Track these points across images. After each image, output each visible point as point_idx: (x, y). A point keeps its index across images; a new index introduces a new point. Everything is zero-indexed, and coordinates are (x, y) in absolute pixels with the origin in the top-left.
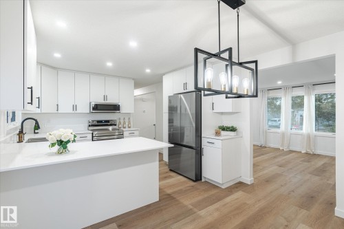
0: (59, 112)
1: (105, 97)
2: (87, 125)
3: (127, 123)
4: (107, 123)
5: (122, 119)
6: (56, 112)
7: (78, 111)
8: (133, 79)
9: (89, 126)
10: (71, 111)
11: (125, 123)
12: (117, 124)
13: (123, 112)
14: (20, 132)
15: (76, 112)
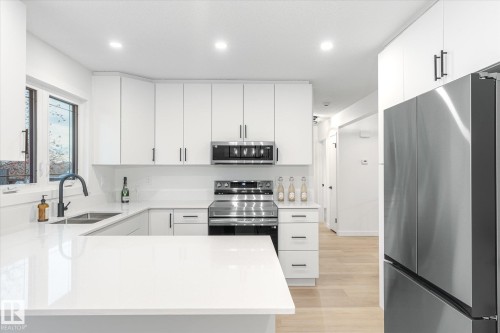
0: (157, 162)
1: (243, 130)
2: (212, 190)
3: (298, 190)
4: (252, 187)
5: (286, 179)
6: (152, 163)
8: (310, 82)
9: (217, 193)
10: (178, 162)
11: (292, 189)
12: (275, 191)
13: (284, 163)
14: (43, 201)
15: (186, 163)
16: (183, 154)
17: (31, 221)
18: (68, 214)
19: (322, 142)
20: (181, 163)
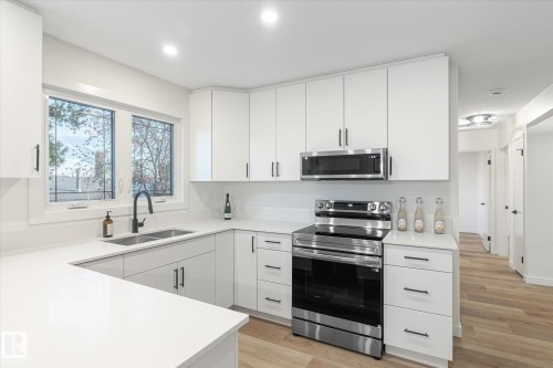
1: (344, 136)
4: (359, 209)
9: (319, 214)
10: (270, 178)
11: (420, 215)
12: (394, 216)
13: (401, 178)
14: (108, 217)
15: (278, 179)
16: (276, 168)
17: (99, 236)
18: (141, 231)
19: (505, 149)
20: (273, 179)
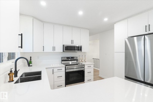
0: (44, 51)
1: (72, 41)
2: (60, 60)
3: (84, 59)
4: (72, 59)
6: (43, 51)
7: (56, 51)
8: (88, 29)
9: (62, 61)
10: (52, 51)
12: (78, 59)
14: (11, 71)
